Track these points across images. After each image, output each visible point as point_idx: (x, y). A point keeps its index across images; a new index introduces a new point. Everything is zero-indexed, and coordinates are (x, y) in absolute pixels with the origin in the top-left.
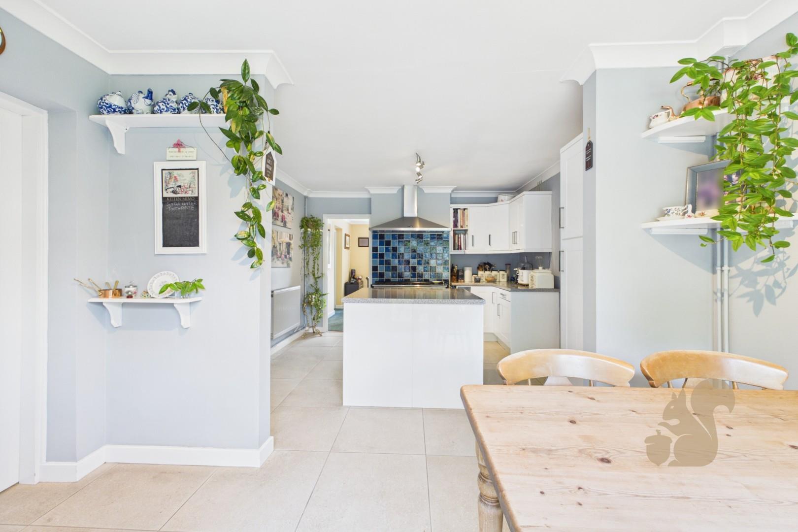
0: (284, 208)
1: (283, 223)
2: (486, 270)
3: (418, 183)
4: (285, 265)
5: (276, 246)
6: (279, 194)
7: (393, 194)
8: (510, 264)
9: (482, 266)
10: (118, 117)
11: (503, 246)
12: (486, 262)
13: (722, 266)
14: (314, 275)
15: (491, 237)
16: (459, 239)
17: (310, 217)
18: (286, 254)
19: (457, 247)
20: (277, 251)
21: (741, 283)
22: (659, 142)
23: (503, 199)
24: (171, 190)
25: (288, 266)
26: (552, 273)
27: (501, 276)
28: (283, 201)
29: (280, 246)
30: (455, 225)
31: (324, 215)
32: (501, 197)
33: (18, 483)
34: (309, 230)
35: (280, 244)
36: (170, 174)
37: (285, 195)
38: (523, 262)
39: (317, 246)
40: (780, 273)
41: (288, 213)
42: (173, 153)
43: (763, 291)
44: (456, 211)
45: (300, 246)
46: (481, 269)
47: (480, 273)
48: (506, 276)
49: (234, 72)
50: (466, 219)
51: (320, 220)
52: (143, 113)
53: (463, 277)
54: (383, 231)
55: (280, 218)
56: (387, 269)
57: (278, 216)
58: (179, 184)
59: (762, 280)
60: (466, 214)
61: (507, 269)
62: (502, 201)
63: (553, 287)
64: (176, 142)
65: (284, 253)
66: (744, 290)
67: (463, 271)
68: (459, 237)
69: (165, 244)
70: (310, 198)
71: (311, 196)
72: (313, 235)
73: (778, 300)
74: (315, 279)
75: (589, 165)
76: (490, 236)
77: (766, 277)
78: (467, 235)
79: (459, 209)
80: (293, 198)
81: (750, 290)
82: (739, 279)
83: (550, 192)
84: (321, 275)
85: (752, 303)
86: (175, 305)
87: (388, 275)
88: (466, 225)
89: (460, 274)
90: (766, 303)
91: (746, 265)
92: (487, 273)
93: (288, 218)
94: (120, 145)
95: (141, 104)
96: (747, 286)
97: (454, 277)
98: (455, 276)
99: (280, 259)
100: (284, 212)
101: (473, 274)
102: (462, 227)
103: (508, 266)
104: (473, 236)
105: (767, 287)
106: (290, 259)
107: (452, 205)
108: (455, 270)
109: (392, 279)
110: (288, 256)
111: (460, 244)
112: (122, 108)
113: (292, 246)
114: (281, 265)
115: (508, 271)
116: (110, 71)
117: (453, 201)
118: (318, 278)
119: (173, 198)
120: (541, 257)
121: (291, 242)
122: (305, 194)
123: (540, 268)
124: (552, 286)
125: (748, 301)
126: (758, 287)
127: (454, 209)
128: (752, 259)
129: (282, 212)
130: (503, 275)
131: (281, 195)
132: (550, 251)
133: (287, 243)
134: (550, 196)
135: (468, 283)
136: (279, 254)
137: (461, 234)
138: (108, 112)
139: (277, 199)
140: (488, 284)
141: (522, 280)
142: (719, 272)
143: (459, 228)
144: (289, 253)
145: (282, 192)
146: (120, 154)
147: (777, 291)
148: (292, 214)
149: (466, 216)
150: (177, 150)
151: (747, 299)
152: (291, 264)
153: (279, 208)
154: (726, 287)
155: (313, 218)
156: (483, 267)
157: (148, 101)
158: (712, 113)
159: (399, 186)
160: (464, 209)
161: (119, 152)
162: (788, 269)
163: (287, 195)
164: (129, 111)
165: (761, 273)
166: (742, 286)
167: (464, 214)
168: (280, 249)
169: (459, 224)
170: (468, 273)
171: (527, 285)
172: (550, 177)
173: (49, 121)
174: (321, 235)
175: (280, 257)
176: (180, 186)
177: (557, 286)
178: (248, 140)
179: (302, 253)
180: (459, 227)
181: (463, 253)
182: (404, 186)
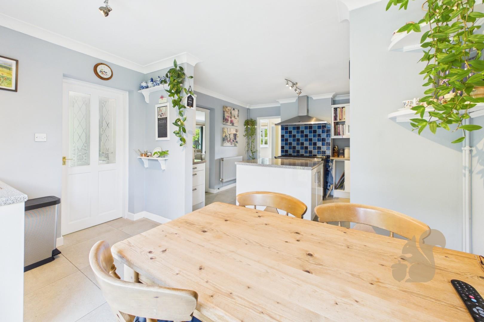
0: (232, 116)
1: (231, 124)
3: (299, 95)
4: (233, 145)
5: (227, 135)
6: (229, 110)
7: (294, 102)
10: (145, 90)
14: (252, 151)
16: (339, 128)
17: (250, 119)
18: (234, 139)
19: (337, 133)
20: (228, 138)
22: (404, 51)
24: (160, 115)
25: (235, 146)
28: (231, 113)
29: (229, 136)
30: (335, 119)
31: (258, 118)
33: (122, 217)
34: (249, 126)
35: (230, 134)
36: (160, 109)
37: (232, 109)
39: (253, 135)
41: (235, 118)
42: (161, 101)
44: (336, 109)
45: (244, 135)
49: (172, 66)
50: (344, 114)
51: (255, 121)
52: (151, 87)
53: (343, 154)
54: (288, 125)
55: (229, 121)
56: (290, 148)
57: (228, 120)
58: (162, 113)
60: (344, 110)
64: (161, 96)
65: (232, 139)
67: (344, 150)
69: (159, 137)
70: (250, 109)
71: (251, 108)
72: (251, 129)
74: (252, 153)
78: (344, 125)
79: (339, 108)
80: (238, 110)
84: (255, 151)
85: (483, 179)
86: (159, 160)
87: (291, 152)
88: (344, 118)
89: (341, 151)
93: (235, 121)
94: (147, 100)
95: (150, 84)
99: (230, 142)
100: (232, 118)
102: (341, 120)
104: (349, 126)
106: (237, 142)
107: (333, 106)
109: (293, 154)
110: (235, 141)
111: (339, 132)
112: (146, 86)
113: (238, 135)
114: (231, 145)
116: (145, 73)
117: (334, 103)
118: (254, 152)
119: (161, 118)
121: (237, 133)
122: (248, 107)
125: (481, 178)
127: (334, 108)
129: (231, 118)
131: (230, 110)
133: (234, 134)
135: (348, 158)
136: (228, 139)
137: (340, 125)
138: (142, 89)
139: (227, 112)
142: (464, 151)
144: (235, 139)
145: (230, 108)
146: (148, 103)
148: (238, 119)
150: (161, 99)
152: (237, 144)
153: (229, 116)
155: (252, 120)
157: (152, 82)
160: (342, 108)
161: (147, 102)
163: (234, 109)
164: (147, 87)
167: (342, 111)
168: (229, 137)
169: (338, 118)
170: (347, 151)
173: (129, 95)
174: (255, 129)
175: (230, 141)
176: (162, 114)
178: (178, 92)
179: (246, 139)
180: (338, 120)
181: (341, 137)
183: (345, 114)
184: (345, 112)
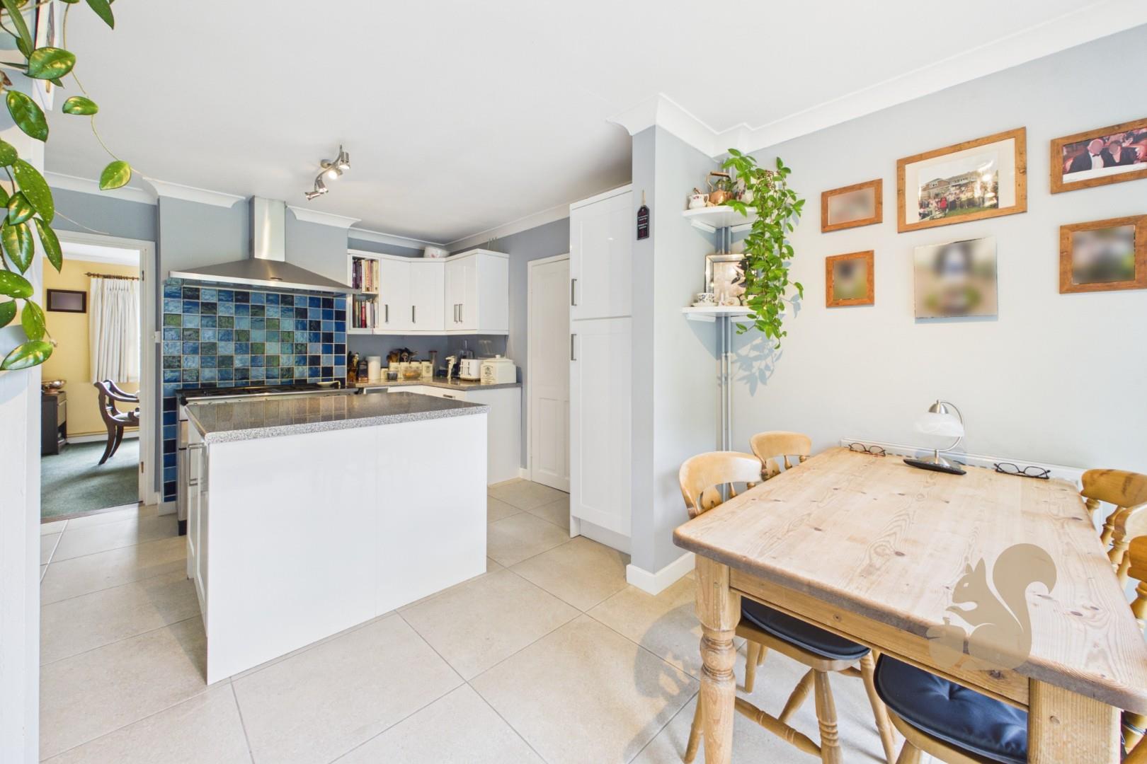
2: (401, 360)
7: (227, 208)
8: (436, 352)
9: (396, 355)
11: (435, 324)
12: (404, 348)
13: (726, 352)
15: (416, 309)
16: (364, 310)
19: (359, 322)
21: (740, 367)
22: (696, 227)
23: (435, 254)
26: (514, 363)
27: (424, 369)
30: (357, 285)
32: (430, 250)
38: (462, 348)
40: (770, 358)
43: (757, 374)
44: (357, 262)
46: (394, 359)
47: (394, 366)
48: (431, 369)
50: (374, 278)
53: (365, 372)
59: (756, 364)
60: (375, 269)
61: (432, 358)
62: (433, 256)
63: (515, 382)
66: (743, 373)
67: (367, 364)
68: (363, 305)
73: (768, 382)
75: (643, 233)
76: (413, 307)
77: (759, 362)
78: (376, 304)
79: (364, 259)
81: (747, 373)
82: (738, 364)
83: (507, 255)
85: (748, 385)
88: (375, 287)
89: (362, 367)
90: (760, 385)
91: (744, 351)
92: (404, 365)
96: (745, 370)
97: (351, 373)
98: (354, 371)
101: (382, 368)
102: (368, 289)
103: (434, 354)
104: (387, 306)
105: (760, 370)
107: (350, 251)
108: (355, 361)
111: (364, 319)
115: (433, 361)
117: (352, 244)
120: (490, 342)
123: (498, 356)
124: (513, 380)
125: (747, 383)
126: (754, 370)
127: (354, 258)
128: (749, 346)
130: (428, 367)
132: (507, 333)
134: (507, 260)
135: (374, 382)
137: (365, 302)
140: (408, 382)
141: (469, 374)
142: (723, 358)
143: (364, 291)
147: (768, 373)
149: (374, 273)
151: (745, 381)
154: (729, 371)
156: (399, 357)
158: (745, 210)
159: (242, 195)
160: (372, 261)
162: (776, 355)
165: (756, 358)
166: (741, 371)
167: (371, 269)
169: (364, 284)
170: (374, 365)
171: (479, 380)
172: (507, 235)
177: (520, 381)
180: (363, 289)
181: (370, 333)
182: (253, 197)
183: (377, 277)
184: (377, 271)
